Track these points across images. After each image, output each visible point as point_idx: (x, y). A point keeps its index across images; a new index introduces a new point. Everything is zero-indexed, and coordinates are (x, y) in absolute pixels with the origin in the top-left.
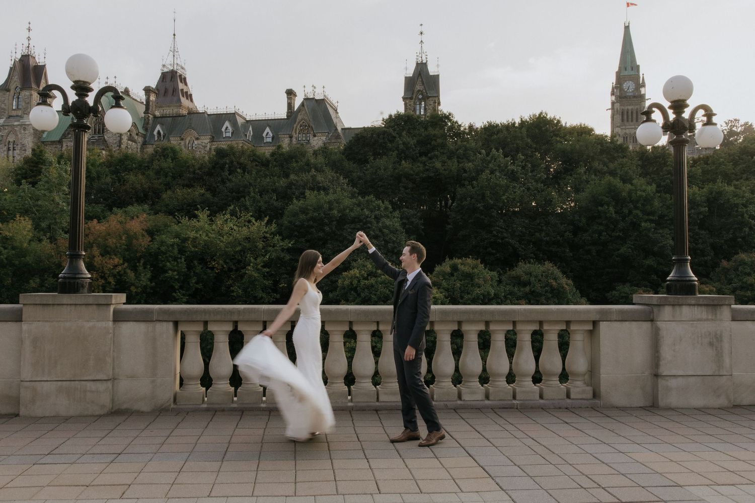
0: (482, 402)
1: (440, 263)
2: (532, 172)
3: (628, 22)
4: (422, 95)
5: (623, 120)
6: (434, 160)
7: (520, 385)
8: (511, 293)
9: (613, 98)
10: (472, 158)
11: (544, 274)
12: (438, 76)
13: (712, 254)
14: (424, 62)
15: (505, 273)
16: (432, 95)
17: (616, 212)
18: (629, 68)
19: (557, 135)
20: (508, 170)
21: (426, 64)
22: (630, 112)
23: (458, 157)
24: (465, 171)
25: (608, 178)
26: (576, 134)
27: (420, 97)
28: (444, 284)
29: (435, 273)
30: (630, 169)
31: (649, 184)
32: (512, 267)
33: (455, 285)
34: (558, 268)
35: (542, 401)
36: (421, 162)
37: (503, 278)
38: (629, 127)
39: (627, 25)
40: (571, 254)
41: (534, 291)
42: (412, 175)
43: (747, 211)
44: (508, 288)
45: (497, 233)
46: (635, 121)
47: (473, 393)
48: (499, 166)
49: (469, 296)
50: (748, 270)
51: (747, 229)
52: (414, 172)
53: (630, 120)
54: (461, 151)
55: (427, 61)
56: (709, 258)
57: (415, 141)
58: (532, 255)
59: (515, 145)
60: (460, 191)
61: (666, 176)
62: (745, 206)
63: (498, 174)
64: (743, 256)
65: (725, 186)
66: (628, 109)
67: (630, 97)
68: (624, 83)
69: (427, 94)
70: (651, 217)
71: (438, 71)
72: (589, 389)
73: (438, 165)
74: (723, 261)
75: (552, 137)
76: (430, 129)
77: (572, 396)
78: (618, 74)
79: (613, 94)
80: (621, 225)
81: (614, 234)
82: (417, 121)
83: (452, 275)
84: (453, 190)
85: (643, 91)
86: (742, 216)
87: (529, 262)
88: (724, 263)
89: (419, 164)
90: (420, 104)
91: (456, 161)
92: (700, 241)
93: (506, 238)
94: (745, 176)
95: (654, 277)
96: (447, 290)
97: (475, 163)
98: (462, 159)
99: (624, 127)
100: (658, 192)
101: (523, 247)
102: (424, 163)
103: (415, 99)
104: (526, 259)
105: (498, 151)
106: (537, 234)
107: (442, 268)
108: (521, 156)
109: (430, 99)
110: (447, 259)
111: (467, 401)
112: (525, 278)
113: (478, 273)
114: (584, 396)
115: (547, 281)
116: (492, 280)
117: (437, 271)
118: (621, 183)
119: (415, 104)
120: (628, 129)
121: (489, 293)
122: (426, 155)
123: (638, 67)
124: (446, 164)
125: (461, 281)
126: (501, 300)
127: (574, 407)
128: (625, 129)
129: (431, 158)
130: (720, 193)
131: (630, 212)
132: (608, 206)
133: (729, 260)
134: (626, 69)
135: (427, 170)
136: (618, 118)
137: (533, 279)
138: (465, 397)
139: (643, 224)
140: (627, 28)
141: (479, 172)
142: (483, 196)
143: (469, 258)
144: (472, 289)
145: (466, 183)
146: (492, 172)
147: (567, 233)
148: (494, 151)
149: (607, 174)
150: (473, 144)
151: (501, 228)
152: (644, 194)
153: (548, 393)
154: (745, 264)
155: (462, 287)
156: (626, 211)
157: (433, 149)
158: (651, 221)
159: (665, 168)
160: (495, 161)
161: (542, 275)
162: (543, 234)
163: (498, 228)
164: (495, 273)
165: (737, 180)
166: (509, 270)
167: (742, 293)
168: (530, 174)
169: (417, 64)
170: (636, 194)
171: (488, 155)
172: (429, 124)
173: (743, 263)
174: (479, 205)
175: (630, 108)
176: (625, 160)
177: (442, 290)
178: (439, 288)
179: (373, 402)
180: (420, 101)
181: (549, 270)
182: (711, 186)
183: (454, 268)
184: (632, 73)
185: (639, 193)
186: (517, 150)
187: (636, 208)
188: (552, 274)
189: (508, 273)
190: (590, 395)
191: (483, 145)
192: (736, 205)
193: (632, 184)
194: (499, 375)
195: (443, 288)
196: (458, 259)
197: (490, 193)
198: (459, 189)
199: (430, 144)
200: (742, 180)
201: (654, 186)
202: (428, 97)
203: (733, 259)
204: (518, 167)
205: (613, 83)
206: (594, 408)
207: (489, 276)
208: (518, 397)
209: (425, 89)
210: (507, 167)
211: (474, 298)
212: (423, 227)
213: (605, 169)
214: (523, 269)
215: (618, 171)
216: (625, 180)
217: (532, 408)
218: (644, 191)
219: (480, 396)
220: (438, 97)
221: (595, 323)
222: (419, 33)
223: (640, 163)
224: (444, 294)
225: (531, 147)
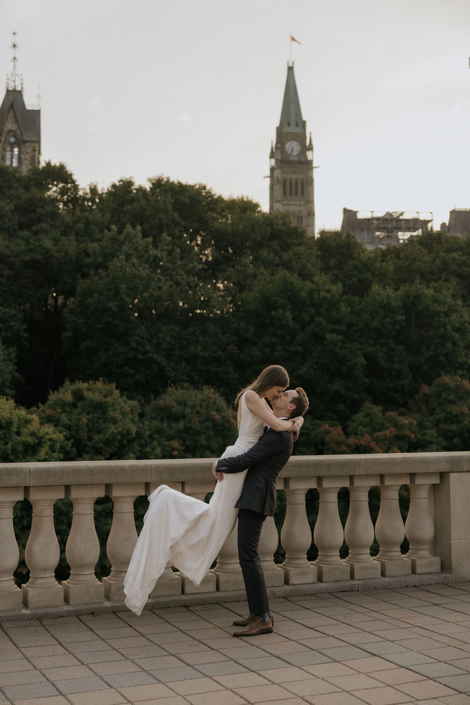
0: (315, 586)
1: (56, 388)
2: (181, 258)
3: (292, 61)
4: (15, 136)
5: (284, 193)
6: (40, 236)
7: (358, 559)
8: (159, 431)
9: (273, 162)
10: (97, 236)
11: (203, 403)
12: (38, 112)
13: (410, 376)
14: (19, 89)
15: (148, 402)
16: (30, 139)
17: (293, 319)
18: (293, 123)
19: (213, 210)
20: (149, 256)
21: (20, 92)
22: (294, 183)
23: (77, 234)
24: (88, 255)
25: (282, 273)
26: (238, 210)
27: (12, 140)
28: (64, 418)
29: (50, 402)
30: (308, 261)
31: (333, 282)
32: (157, 394)
33: (79, 420)
34: (221, 396)
35: (384, 579)
36: (22, 239)
37: (148, 409)
38: (293, 203)
39: (290, 65)
40: (236, 376)
41: (190, 428)
42: (9, 257)
43: (450, 321)
44: (155, 423)
45: (137, 345)
46: (300, 194)
47: (303, 574)
48: (136, 249)
49: (101, 436)
50: (452, 397)
51: (450, 345)
52: (11, 251)
53: (294, 193)
54: (81, 225)
55: (22, 88)
56: (407, 381)
57: (12, 206)
58: (185, 377)
59: (157, 221)
60: (83, 284)
61: (352, 273)
62: (447, 314)
63: (135, 260)
64: (446, 379)
65: (423, 289)
66: (291, 179)
67: (294, 162)
68: (286, 143)
69: (22, 136)
70: (338, 327)
71: (39, 105)
72: (437, 559)
73: (48, 243)
74: (423, 385)
75: (206, 212)
76: (34, 190)
77: (418, 570)
78: (280, 132)
79: (272, 156)
80: (301, 337)
81: (291, 348)
82: (14, 177)
83: (74, 405)
84: (70, 281)
85: (309, 155)
86: (445, 326)
87: (182, 388)
88: (425, 388)
89: (19, 241)
90: (12, 151)
91: (74, 238)
92: (396, 359)
93: (150, 352)
94: (443, 276)
95: (342, 407)
96: (68, 428)
97: (102, 243)
98: (83, 236)
99: (286, 202)
100: (344, 293)
101: (172, 365)
102: (27, 240)
103: (5, 143)
104: (176, 382)
105: (134, 227)
106: (192, 348)
107: (61, 396)
108: (166, 237)
109: (28, 144)
110: (67, 383)
111: (295, 585)
112: (177, 409)
113: (114, 403)
114: (431, 570)
115: (208, 413)
116: (132, 412)
117: (53, 400)
118: (300, 281)
119: (4, 150)
120: (291, 205)
121: (129, 432)
122: (29, 228)
123: (304, 123)
124: (59, 243)
125: (88, 414)
126: (146, 441)
127: (423, 585)
128: (288, 205)
129: (36, 233)
130: (418, 297)
131: (312, 320)
132: (284, 310)
133: (430, 385)
134: (289, 124)
135: (31, 250)
136: (279, 189)
137: (188, 411)
138: (294, 580)
139: (328, 336)
140: (290, 69)
141: (109, 256)
142: (117, 292)
143: (99, 381)
144: (104, 426)
145: (92, 272)
146: (128, 257)
147: (231, 347)
148: (129, 227)
149: (280, 268)
150: (99, 216)
151: (143, 338)
152: (329, 296)
153: (391, 569)
154: (449, 389)
155: (90, 423)
156: (305, 317)
157: (39, 220)
158: (339, 332)
159: (350, 262)
160: (129, 242)
161: (201, 406)
162: (200, 348)
163: (137, 338)
164: (135, 403)
165: (436, 281)
166: (155, 398)
167: (447, 427)
168: (180, 263)
169: (8, 91)
170: (319, 294)
171: (120, 232)
172: (32, 183)
173: (446, 388)
174: (111, 305)
175: (294, 177)
176: (302, 249)
177: (61, 428)
178: (56, 426)
179: (176, 595)
180: (12, 146)
181: (211, 398)
182: (407, 288)
183: (78, 396)
184: (297, 130)
185: (323, 294)
186: (161, 228)
187: (319, 314)
188: (214, 403)
189: (153, 402)
190: (438, 568)
191: (112, 217)
192: (437, 313)
193: (312, 282)
194: (332, 548)
195: (63, 426)
196: (83, 382)
197: (126, 288)
198: (81, 281)
199: (35, 212)
200: (441, 282)
201: (340, 285)
202: (25, 142)
203: (435, 382)
204: (163, 253)
205: (272, 142)
206: (446, 584)
207: (129, 407)
208: (356, 576)
209: (20, 129)
210: (147, 251)
211: (108, 440)
212: (27, 335)
213: (277, 259)
214: (174, 396)
215: (294, 264)
216: (305, 276)
217: (376, 589)
218: (329, 291)
219: (312, 578)
220: (39, 142)
221: (443, 475)
222: (11, 45)
223: (319, 253)
224: (64, 433)
225: (178, 224)
